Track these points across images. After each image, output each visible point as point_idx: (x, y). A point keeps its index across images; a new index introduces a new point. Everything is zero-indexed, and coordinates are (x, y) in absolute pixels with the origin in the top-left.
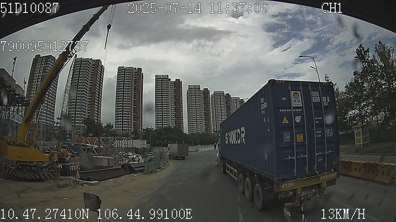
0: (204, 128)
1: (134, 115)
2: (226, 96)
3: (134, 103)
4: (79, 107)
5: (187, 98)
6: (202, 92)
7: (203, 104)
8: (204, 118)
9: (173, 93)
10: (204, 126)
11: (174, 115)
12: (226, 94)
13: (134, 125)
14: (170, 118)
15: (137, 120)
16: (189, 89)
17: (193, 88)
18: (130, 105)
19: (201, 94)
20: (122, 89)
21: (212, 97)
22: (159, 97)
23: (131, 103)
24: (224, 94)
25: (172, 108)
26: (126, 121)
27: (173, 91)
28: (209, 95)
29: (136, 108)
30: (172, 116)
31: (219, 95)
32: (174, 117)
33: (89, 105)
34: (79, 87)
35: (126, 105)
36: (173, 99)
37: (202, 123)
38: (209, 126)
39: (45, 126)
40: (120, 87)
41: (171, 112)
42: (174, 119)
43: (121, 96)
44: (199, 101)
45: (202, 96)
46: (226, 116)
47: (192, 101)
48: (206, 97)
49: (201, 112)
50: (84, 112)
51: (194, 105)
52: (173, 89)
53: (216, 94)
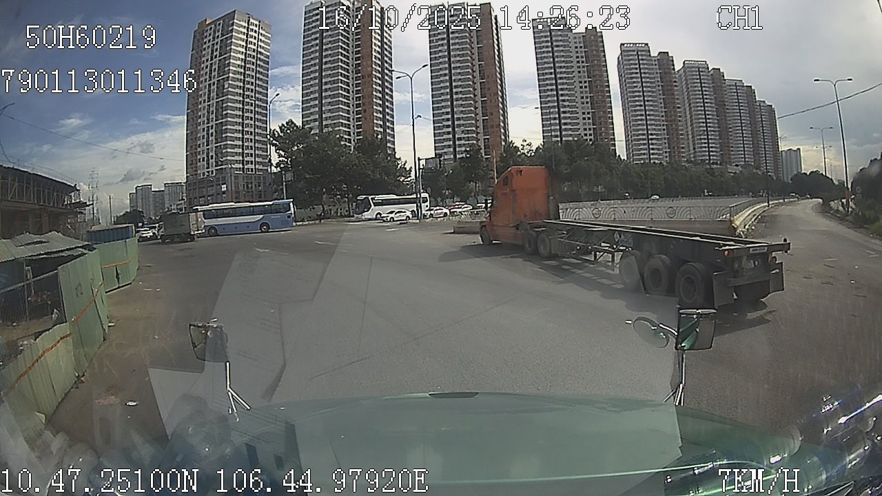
0: (666, 152)
1: (483, 120)
2: (712, 75)
3: (481, 89)
4: (330, 115)
5: (620, 76)
6: (655, 60)
7: (661, 92)
8: (665, 127)
9: (583, 62)
10: (666, 148)
11: (589, 118)
12: (713, 69)
13: (485, 146)
14: (581, 124)
15: (493, 132)
16: (621, 53)
17: (634, 51)
18: (472, 96)
19: (654, 67)
20: (444, 57)
21: (681, 75)
22: (547, 71)
23: (475, 90)
24: (708, 68)
25: (585, 100)
26: (463, 135)
27: (582, 57)
28: (674, 69)
29: (489, 101)
30: (584, 119)
31: (697, 70)
32: (589, 124)
33: (358, 105)
34: (324, 67)
35: (460, 96)
36: (585, 77)
37: (661, 139)
38: (678, 148)
39: (241, 179)
40: (440, 54)
41: (583, 109)
42: (592, 127)
43: (445, 75)
44: (651, 83)
45: (655, 71)
46: (717, 125)
47: (634, 82)
48: (665, 73)
49: (657, 111)
50: (345, 127)
51: (639, 92)
52: (581, 52)
53: (688, 67)
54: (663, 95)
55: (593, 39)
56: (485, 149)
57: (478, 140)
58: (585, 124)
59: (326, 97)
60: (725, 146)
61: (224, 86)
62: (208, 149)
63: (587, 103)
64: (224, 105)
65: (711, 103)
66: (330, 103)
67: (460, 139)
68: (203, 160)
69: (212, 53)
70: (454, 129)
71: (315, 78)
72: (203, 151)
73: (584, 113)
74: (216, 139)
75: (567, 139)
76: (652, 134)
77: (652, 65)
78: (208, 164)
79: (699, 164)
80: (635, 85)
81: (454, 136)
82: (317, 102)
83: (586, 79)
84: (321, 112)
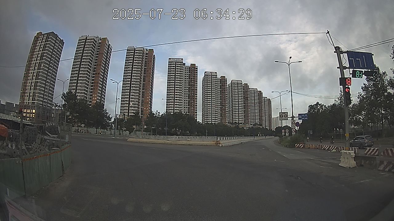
0: (219, 119)
1: (142, 100)
2: (243, 86)
3: (143, 86)
4: (80, 88)
5: (203, 86)
6: (219, 80)
8: (220, 108)
9: (187, 79)
10: (219, 117)
11: (187, 103)
12: (245, 84)
14: (183, 105)
15: (145, 105)
16: (205, 76)
17: (210, 75)
18: (139, 89)
19: (218, 82)
21: (230, 86)
22: (171, 81)
23: (140, 86)
24: (242, 84)
25: (186, 95)
26: (133, 105)
27: (187, 77)
28: (227, 84)
29: (145, 92)
30: (185, 103)
31: (236, 84)
32: (187, 105)
33: (92, 86)
34: (81, 66)
35: (134, 88)
36: (187, 85)
37: (218, 113)
38: (225, 117)
39: (41, 109)
40: (129, 69)
41: (185, 99)
42: (187, 107)
43: (129, 78)
44: (215, 89)
45: (218, 84)
46: (243, 108)
47: (208, 89)
48: (222, 85)
49: (217, 101)
50: (86, 95)
52: (187, 74)
53: (233, 83)
54: (221, 94)
55: (193, 69)
56: (141, 112)
57: (138, 108)
58: (185, 105)
59: (80, 80)
60: (246, 116)
61: (41, 65)
62: (30, 92)
63: (187, 96)
64: (40, 74)
65: (242, 98)
66: (81, 83)
67: (131, 107)
68: (27, 97)
69: (39, 49)
70: (129, 102)
71: (77, 70)
72: (28, 92)
73: (185, 101)
74: (34, 88)
75: (176, 111)
76: (213, 111)
77: (217, 81)
78: (29, 99)
79: (234, 124)
81: (129, 105)
82: (76, 81)
84: (77, 86)
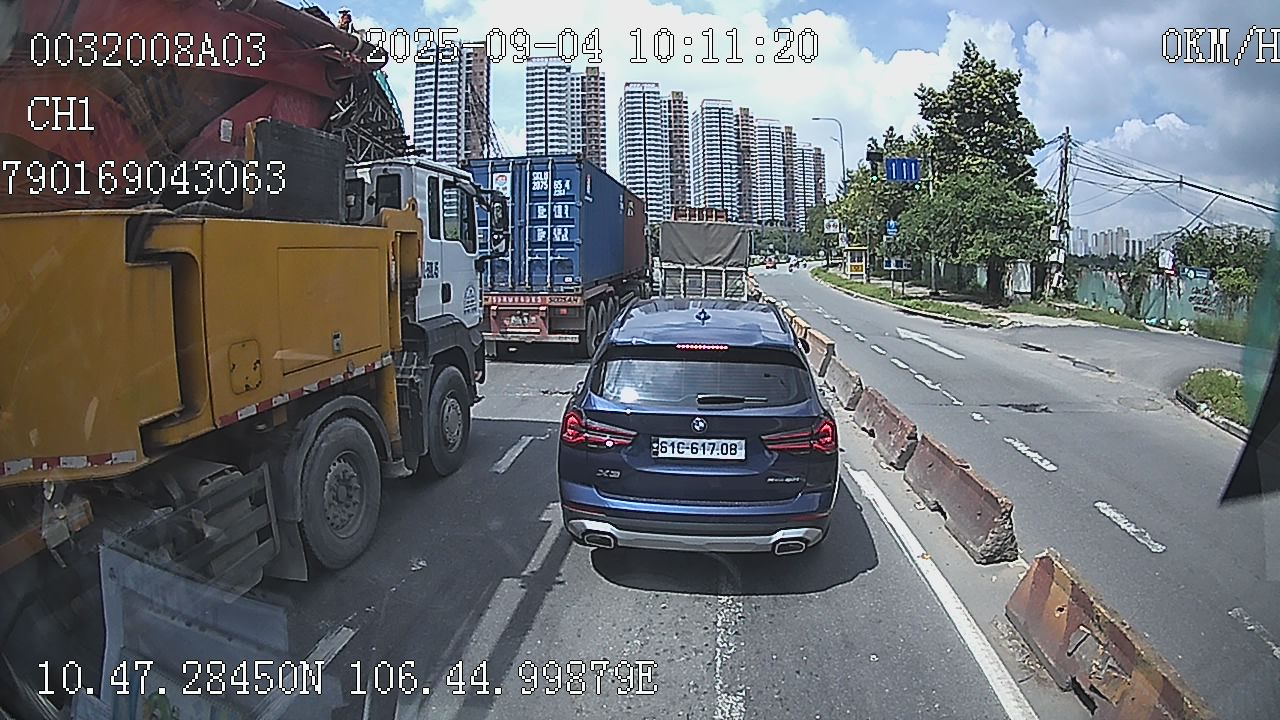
0: (668, 208)
2: (736, 116)
3: (466, 140)
7: (668, 139)
8: (669, 179)
9: (578, 107)
10: (668, 202)
16: (625, 94)
19: (663, 109)
20: (430, 104)
21: (697, 116)
27: (578, 101)
28: (687, 112)
31: (717, 114)
36: (578, 124)
37: (663, 192)
40: (427, 101)
43: (429, 125)
47: (636, 129)
48: (675, 117)
49: (659, 161)
51: (640, 139)
52: (578, 96)
53: (707, 108)
54: (670, 142)
55: (593, 82)
76: (651, 188)
80: (636, 131)
83: (580, 127)
